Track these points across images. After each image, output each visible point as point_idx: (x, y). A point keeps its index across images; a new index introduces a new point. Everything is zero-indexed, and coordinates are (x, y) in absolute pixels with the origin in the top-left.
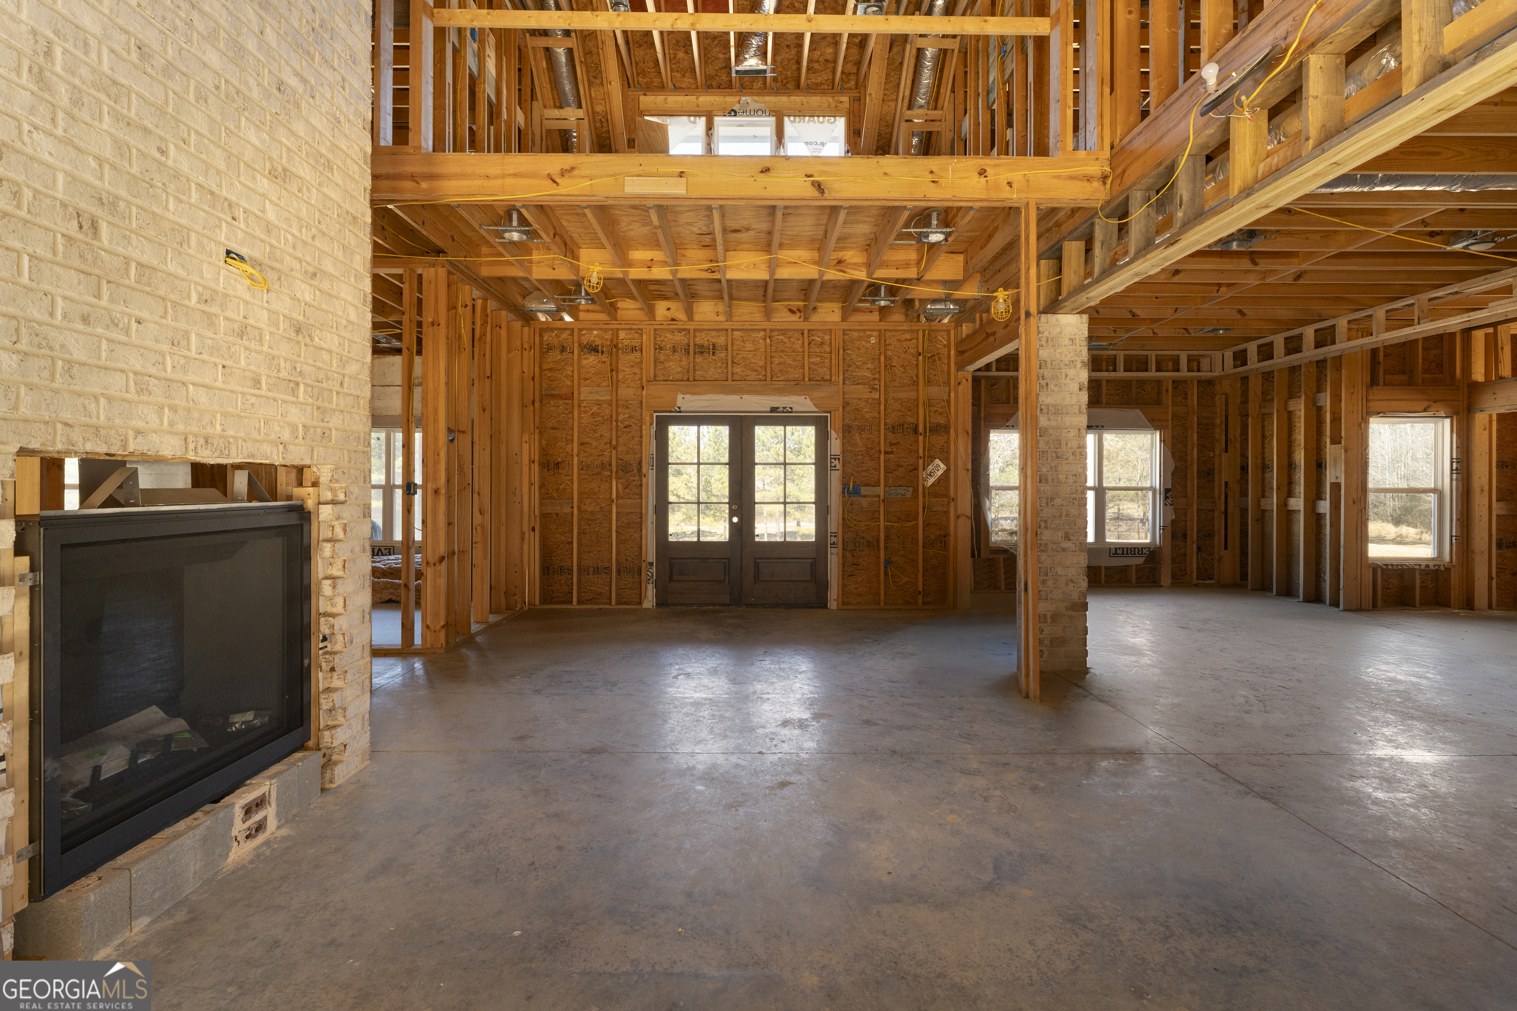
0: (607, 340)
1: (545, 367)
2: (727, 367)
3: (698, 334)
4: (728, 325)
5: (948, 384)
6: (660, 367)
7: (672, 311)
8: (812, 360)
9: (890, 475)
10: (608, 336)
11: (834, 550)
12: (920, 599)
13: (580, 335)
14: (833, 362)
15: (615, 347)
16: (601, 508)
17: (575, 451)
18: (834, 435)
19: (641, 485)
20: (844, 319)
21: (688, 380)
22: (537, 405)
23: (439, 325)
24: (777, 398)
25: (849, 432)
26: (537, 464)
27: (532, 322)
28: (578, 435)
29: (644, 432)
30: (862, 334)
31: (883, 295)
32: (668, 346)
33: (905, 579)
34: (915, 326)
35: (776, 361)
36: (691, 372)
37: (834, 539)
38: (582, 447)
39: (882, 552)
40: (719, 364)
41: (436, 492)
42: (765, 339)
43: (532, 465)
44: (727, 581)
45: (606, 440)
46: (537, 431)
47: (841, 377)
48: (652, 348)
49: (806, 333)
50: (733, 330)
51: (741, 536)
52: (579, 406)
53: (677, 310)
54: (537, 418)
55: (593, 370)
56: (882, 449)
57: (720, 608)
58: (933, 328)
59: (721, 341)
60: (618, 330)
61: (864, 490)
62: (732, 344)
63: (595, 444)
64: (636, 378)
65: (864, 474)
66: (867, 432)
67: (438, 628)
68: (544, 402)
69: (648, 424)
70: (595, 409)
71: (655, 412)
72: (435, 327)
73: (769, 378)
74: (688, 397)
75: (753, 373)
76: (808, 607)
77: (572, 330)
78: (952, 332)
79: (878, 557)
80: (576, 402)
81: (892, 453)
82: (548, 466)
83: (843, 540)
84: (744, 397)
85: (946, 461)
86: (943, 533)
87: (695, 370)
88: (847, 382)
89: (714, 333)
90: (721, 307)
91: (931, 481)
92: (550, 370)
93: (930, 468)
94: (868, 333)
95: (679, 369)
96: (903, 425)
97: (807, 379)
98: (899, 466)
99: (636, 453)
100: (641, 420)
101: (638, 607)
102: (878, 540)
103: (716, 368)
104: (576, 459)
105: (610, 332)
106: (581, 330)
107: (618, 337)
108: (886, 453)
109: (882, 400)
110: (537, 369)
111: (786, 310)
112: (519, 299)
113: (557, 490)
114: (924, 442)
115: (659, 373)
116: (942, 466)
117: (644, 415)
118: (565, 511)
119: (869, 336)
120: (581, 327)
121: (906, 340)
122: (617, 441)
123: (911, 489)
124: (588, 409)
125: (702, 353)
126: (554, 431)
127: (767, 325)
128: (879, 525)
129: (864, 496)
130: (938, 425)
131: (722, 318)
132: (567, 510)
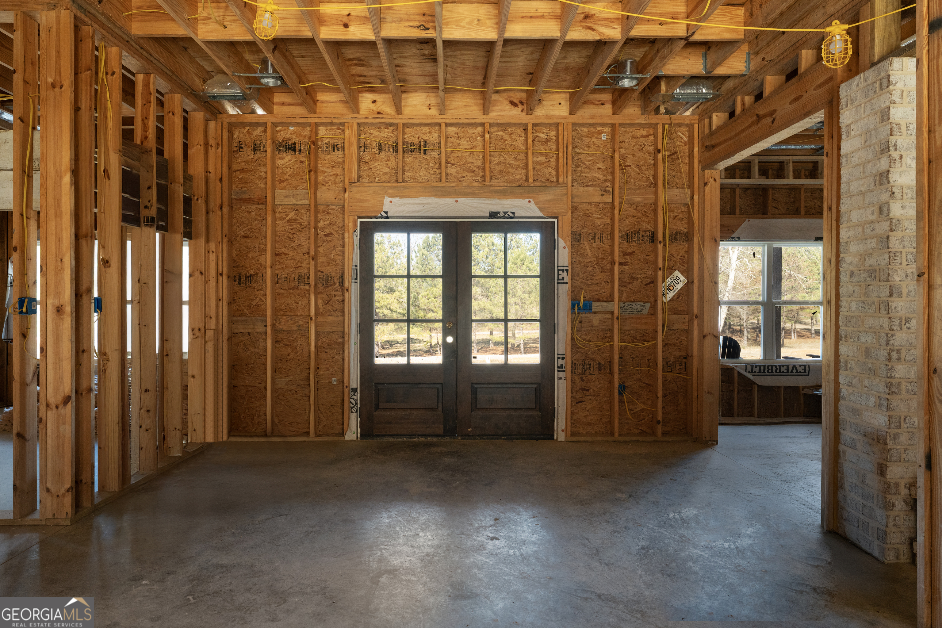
0: (305, 137)
1: (235, 167)
2: (440, 167)
3: (407, 130)
4: (442, 119)
5: (691, 185)
6: (365, 167)
7: (378, 104)
8: (536, 159)
9: (623, 289)
10: (307, 132)
11: (561, 374)
12: (659, 429)
13: (274, 132)
14: (561, 160)
15: (314, 143)
16: (299, 326)
17: (269, 262)
18: (561, 243)
19: (343, 300)
20: (572, 112)
21: (397, 181)
22: (225, 210)
23: (61, 87)
24: (497, 201)
25: (578, 241)
26: (225, 277)
27: (219, 116)
28: (272, 244)
29: (346, 240)
30: (592, 130)
31: (628, 72)
32: (374, 144)
33: (640, 406)
34: (653, 119)
35: (496, 160)
36: (400, 172)
37: (561, 362)
38: (277, 258)
39: (616, 376)
40: (431, 165)
41: (59, 310)
42: (483, 136)
43: (220, 278)
44: (440, 408)
45: (305, 250)
46: (225, 240)
47: (570, 178)
48: (355, 144)
49: (530, 127)
50: (447, 125)
51: (457, 357)
52: (274, 211)
53: (384, 102)
54: (225, 224)
55: (290, 171)
56: (617, 259)
57: (435, 440)
58: (673, 121)
59: (433, 137)
60: (317, 125)
61: (596, 306)
62: (446, 142)
63: (291, 254)
64: (338, 179)
65: (595, 288)
66: (597, 240)
67: (63, 491)
68: (234, 207)
69: (351, 231)
70: (292, 215)
71: (359, 217)
72: (57, 89)
73: (488, 179)
74: (396, 200)
75: (469, 174)
76: (532, 439)
77: (265, 125)
78: (696, 126)
79: (611, 382)
80: (269, 206)
81: (625, 264)
82: (239, 279)
83: (572, 362)
84: (460, 200)
85: (688, 273)
86: (683, 354)
87: (404, 171)
88: (575, 184)
89: (425, 129)
90: (433, 99)
91: (670, 295)
92: (242, 171)
93: (669, 281)
94: (599, 129)
95: (386, 170)
96: (638, 233)
97: (531, 180)
98: (634, 278)
99: (337, 265)
100: (343, 228)
101: (340, 438)
102: (610, 362)
103: (428, 168)
104: (269, 271)
105: (309, 128)
106: (275, 125)
107: (317, 134)
108: (620, 264)
109: (617, 203)
110: (225, 169)
111: (507, 102)
112: (198, 82)
113: (250, 306)
114: (664, 251)
115: (364, 174)
116: (682, 278)
117: (346, 221)
118: (258, 330)
119: (601, 132)
120: (275, 120)
121: (642, 136)
122: (317, 252)
123: (648, 305)
124: (284, 215)
125: (412, 151)
126: (246, 240)
127: (486, 119)
128: (612, 347)
129: (595, 313)
130: (678, 232)
131: (434, 111)
132: (260, 329)
